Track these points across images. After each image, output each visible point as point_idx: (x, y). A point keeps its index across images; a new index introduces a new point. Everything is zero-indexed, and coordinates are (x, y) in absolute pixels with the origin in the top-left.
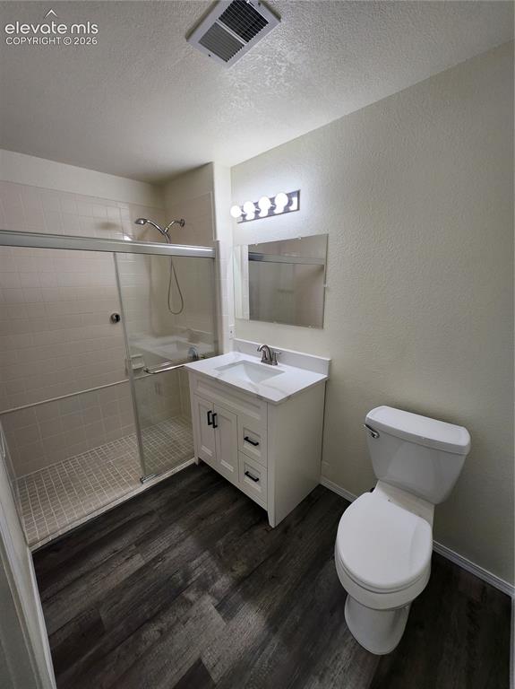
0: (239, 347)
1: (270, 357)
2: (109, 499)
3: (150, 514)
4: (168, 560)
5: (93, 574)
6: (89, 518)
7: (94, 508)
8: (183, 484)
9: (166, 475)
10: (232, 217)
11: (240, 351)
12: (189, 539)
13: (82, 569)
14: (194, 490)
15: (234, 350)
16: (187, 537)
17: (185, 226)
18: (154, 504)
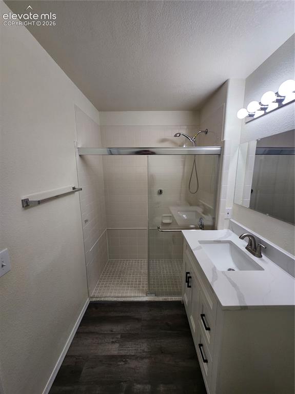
0: (233, 227)
1: (256, 247)
2: (128, 295)
3: (139, 320)
4: (127, 366)
5: (97, 336)
6: (115, 299)
7: (120, 295)
8: (167, 312)
9: (161, 299)
10: (237, 118)
11: (233, 231)
12: (146, 361)
13: (96, 328)
14: (170, 323)
15: (229, 228)
16: (145, 358)
17: (208, 134)
18: (144, 314)
